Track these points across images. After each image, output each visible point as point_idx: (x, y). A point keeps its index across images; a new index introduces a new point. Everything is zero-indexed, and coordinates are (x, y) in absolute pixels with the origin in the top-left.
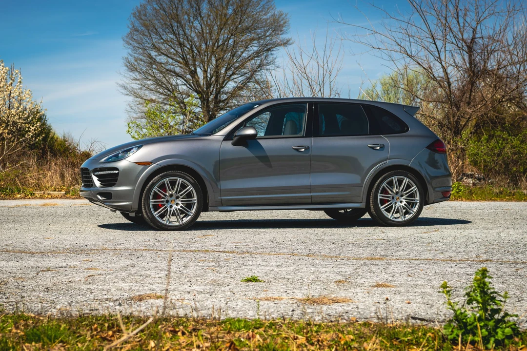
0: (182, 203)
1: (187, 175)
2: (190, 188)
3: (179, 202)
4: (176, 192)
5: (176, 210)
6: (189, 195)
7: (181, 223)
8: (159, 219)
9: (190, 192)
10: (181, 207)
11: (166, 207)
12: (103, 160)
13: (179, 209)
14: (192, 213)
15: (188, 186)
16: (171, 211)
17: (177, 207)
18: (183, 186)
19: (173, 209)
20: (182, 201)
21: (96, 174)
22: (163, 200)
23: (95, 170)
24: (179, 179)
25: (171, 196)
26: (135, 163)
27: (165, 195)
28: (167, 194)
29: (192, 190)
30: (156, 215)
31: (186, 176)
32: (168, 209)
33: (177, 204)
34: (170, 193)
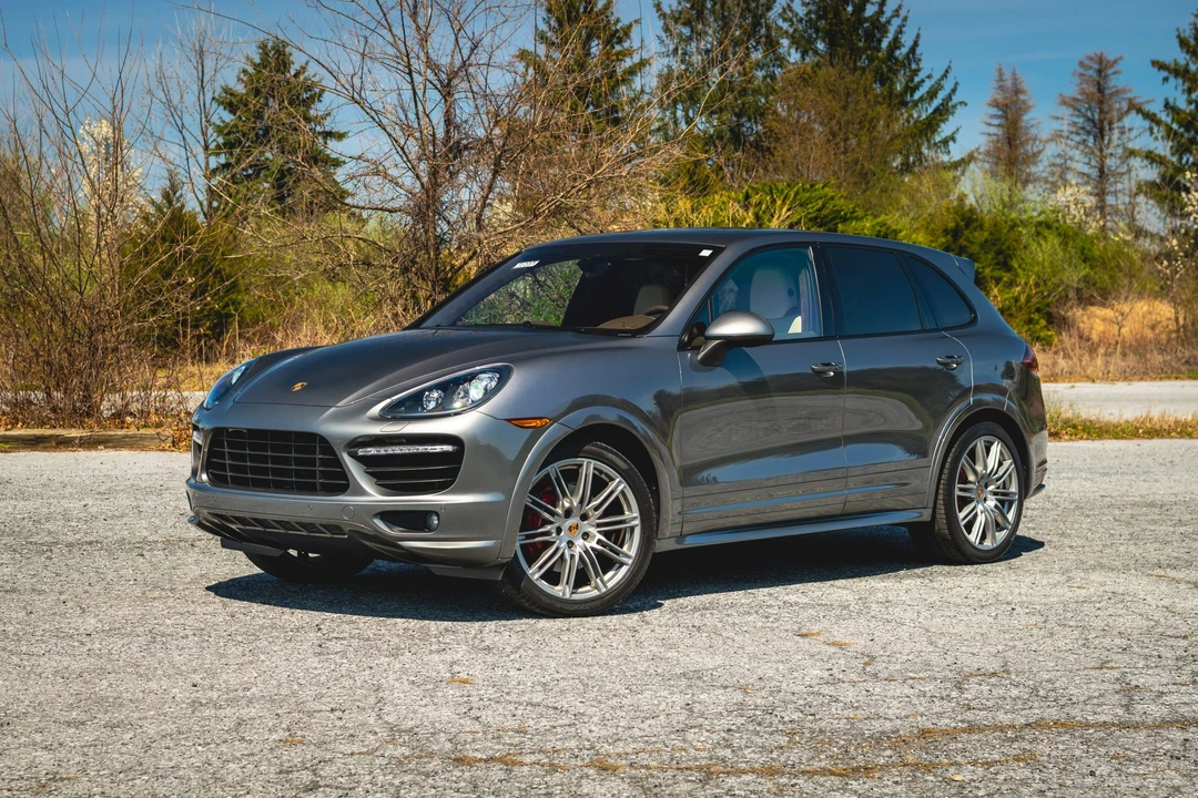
0: (599, 532)
1: (606, 449)
2: (618, 485)
3: (593, 530)
4: (581, 502)
5: (586, 552)
6: (616, 508)
7: (604, 590)
8: (544, 585)
9: (617, 497)
10: (599, 542)
11: (558, 549)
12: (376, 410)
13: (593, 549)
14: (629, 557)
15: (612, 479)
16: (572, 556)
17: (588, 545)
18: (599, 484)
19: (578, 550)
20: (599, 525)
21: (361, 452)
22: (548, 527)
23: (356, 443)
24: (586, 460)
25: (568, 513)
26: (509, 420)
27: (553, 514)
28: (559, 511)
29: (622, 492)
30: (533, 574)
31: (605, 452)
32: (563, 554)
33: (586, 536)
34: (567, 505)
